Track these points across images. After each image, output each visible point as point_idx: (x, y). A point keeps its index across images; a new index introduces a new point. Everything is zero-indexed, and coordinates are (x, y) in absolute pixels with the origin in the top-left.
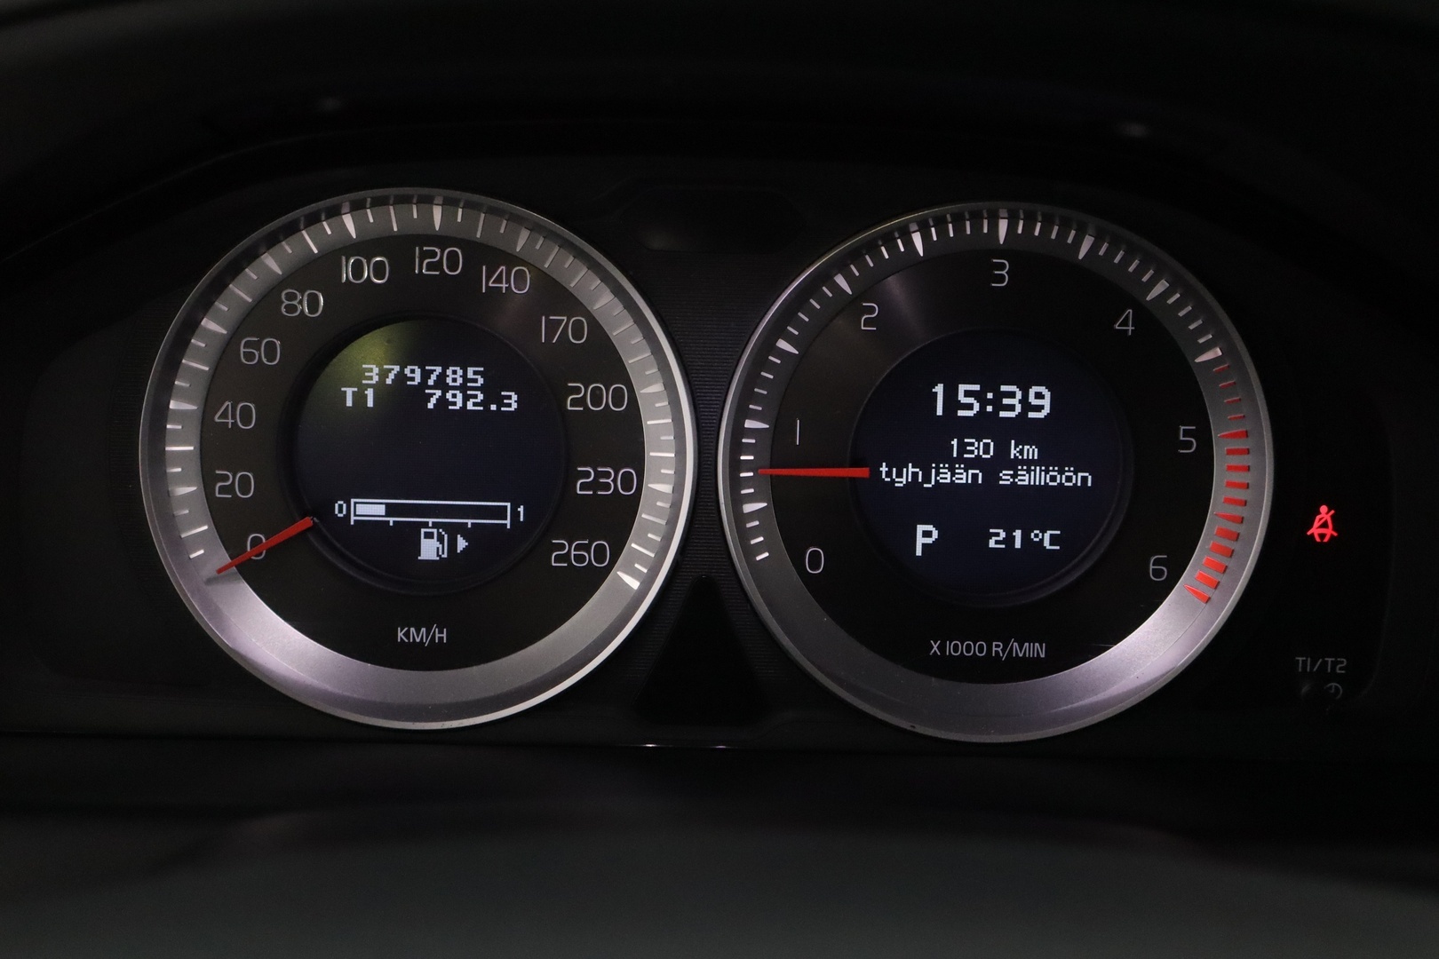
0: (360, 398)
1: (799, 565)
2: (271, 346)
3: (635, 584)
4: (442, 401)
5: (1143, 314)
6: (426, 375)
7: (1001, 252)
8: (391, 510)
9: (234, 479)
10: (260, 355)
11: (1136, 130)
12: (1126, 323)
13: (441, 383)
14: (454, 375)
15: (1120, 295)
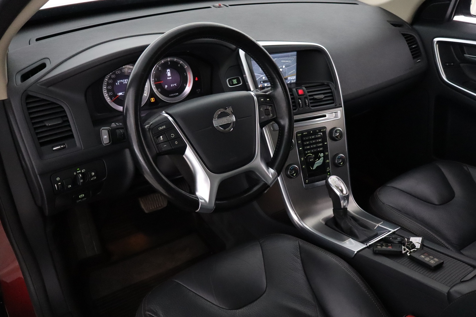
0: (118, 84)
1: (158, 91)
2: (111, 81)
3: (146, 95)
4: (125, 83)
5: (180, 64)
6: (123, 81)
7: (169, 61)
8: (122, 93)
9: (110, 93)
10: (110, 81)
11: (188, 51)
12: (179, 65)
13: (124, 81)
14: (125, 80)
15: (179, 63)
